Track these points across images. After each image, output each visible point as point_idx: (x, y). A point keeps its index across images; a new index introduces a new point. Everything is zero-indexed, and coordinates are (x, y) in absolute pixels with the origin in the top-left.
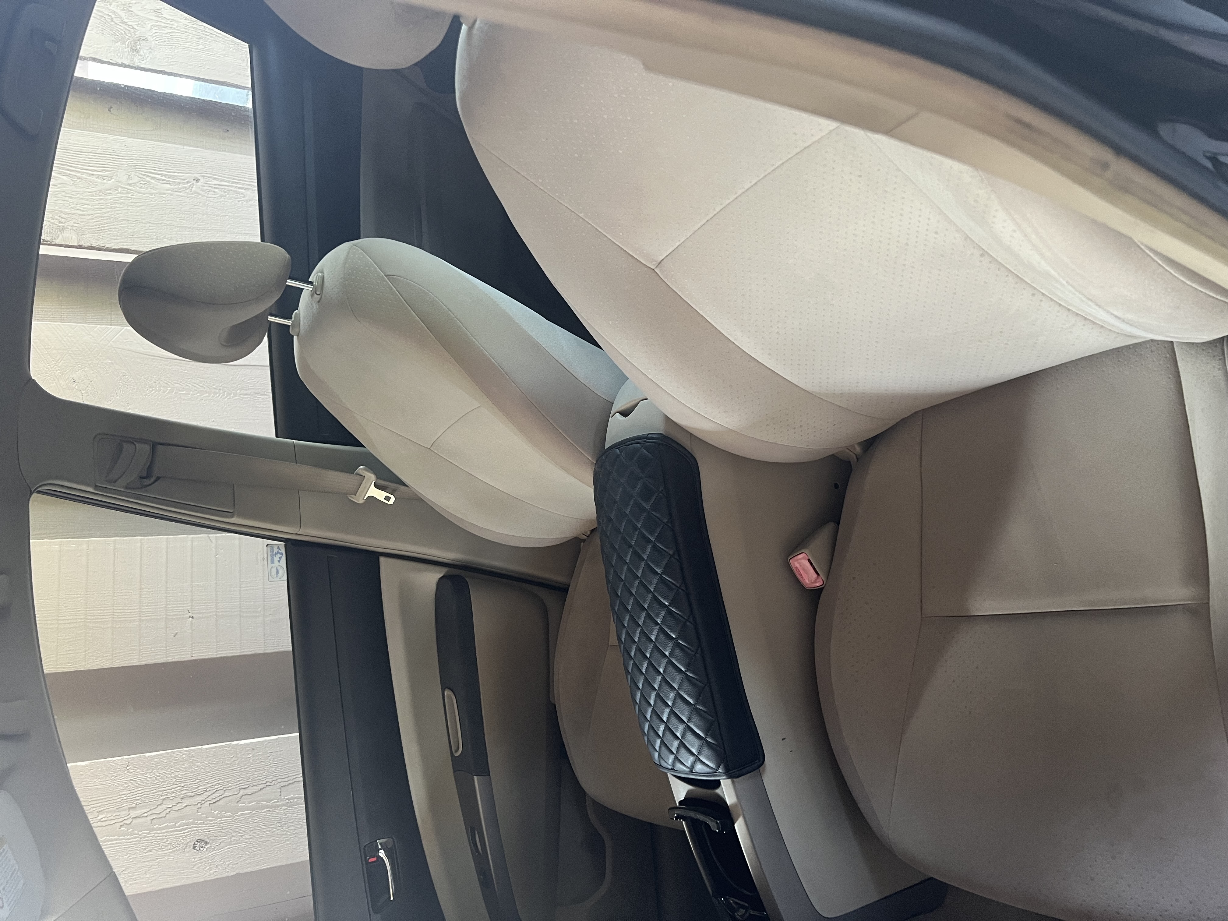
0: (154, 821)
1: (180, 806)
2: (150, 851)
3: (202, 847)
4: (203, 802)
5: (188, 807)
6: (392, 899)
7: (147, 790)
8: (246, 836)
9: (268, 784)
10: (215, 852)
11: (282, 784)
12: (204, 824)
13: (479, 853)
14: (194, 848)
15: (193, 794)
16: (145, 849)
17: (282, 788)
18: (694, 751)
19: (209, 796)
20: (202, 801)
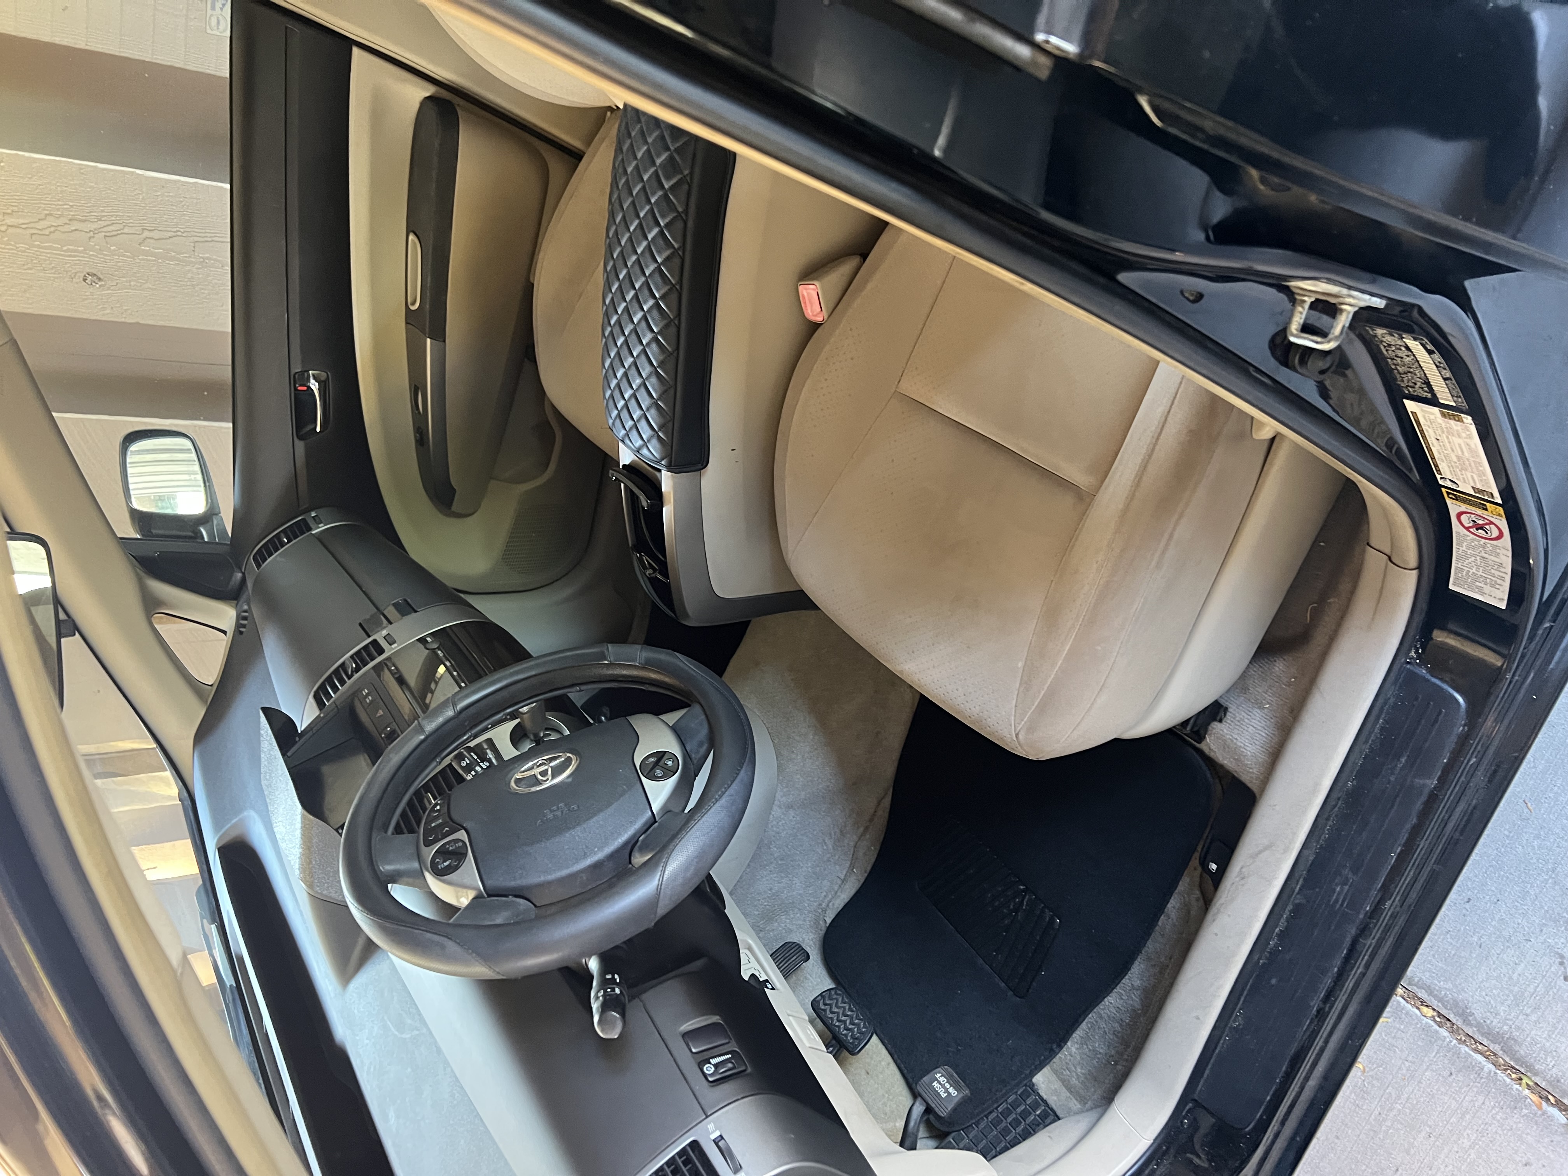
0: (34, 237)
1: (66, 228)
2: (30, 269)
3: (94, 282)
4: (96, 232)
5: (77, 232)
6: (318, 430)
7: (25, 198)
8: (149, 285)
9: (179, 233)
10: (110, 292)
11: (196, 239)
12: (97, 257)
13: (419, 412)
14: (85, 280)
15: (84, 218)
16: (24, 265)
17: (196, 244)
18: (644, 437)
19: (104, 226)
20: (95, 229)
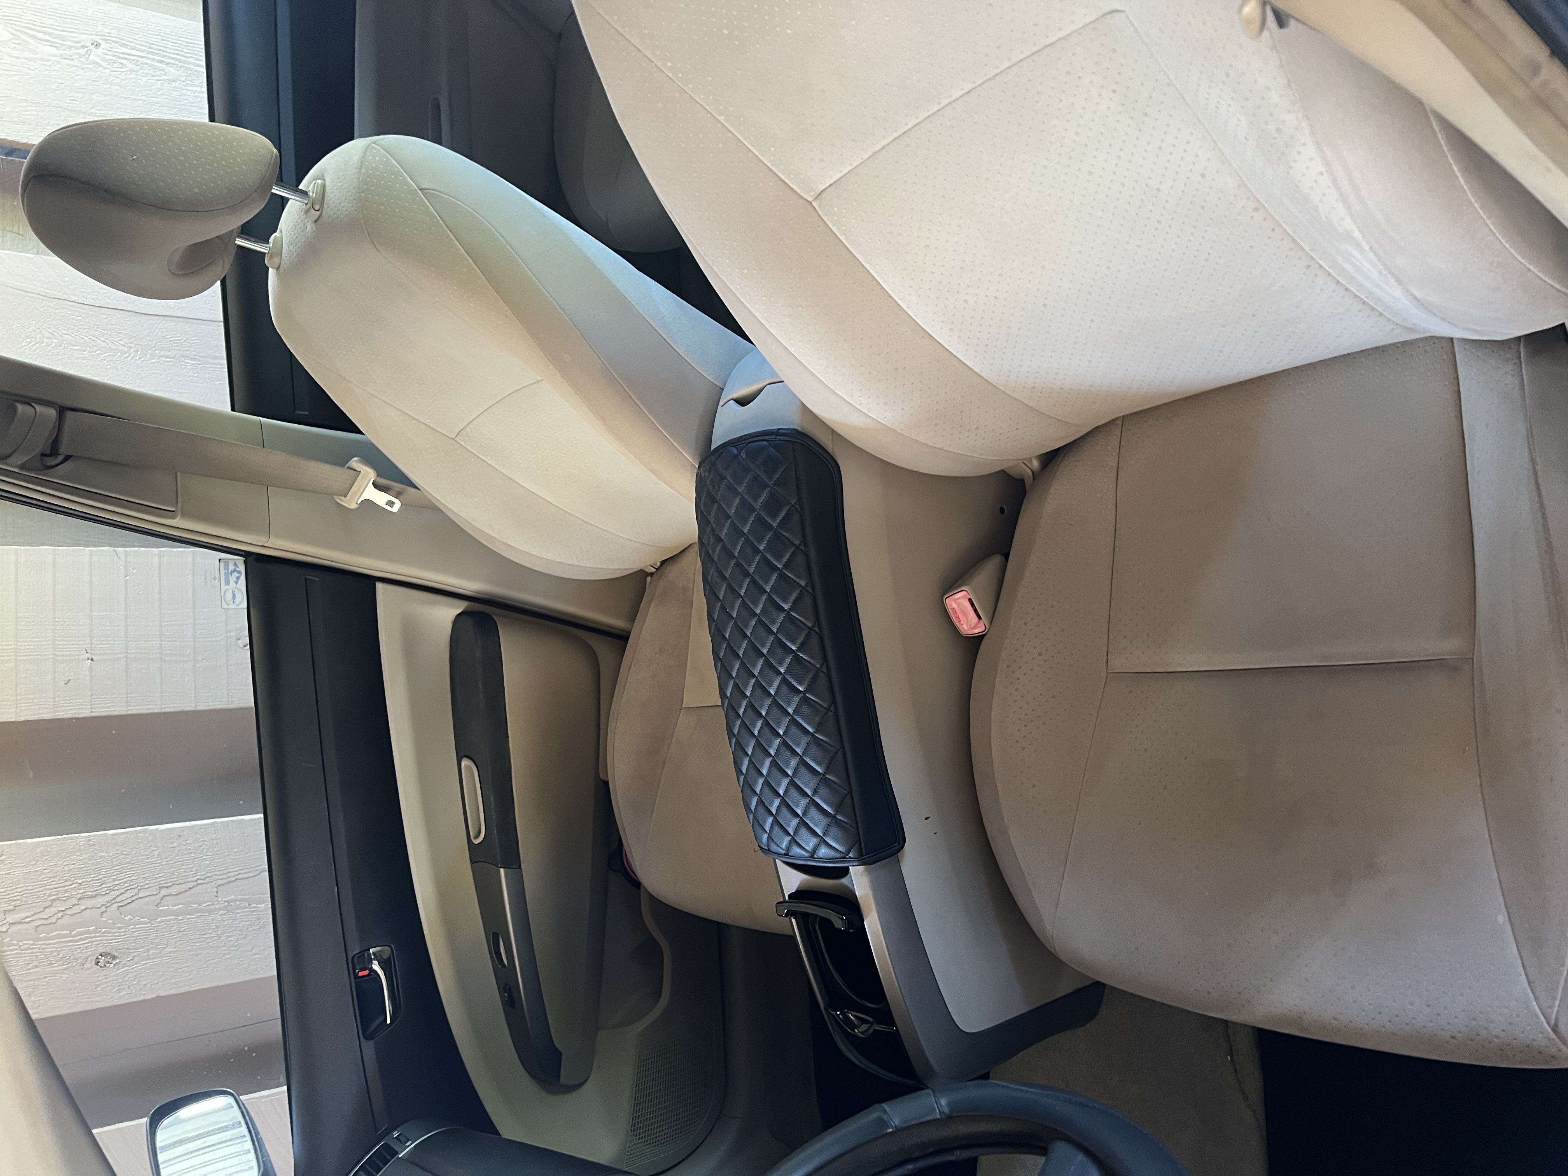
0: (40, 929)
1: (76, 909)
2: (36, 967)
3: (108, 962)
5: (87, 910)
6: (389, 1022)
7: (29, 888)
8: (169, 949)
9: (199, 882)
10: (126, 968)
11: (219, 882)
12: (110, 932)
13: (504, 965)
14: (97, 963)
15: (95, 893)
17: (219, 888)
18: (819, 831)
19: (118, 896)
20: (108, 902)
